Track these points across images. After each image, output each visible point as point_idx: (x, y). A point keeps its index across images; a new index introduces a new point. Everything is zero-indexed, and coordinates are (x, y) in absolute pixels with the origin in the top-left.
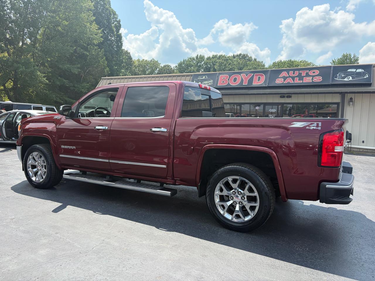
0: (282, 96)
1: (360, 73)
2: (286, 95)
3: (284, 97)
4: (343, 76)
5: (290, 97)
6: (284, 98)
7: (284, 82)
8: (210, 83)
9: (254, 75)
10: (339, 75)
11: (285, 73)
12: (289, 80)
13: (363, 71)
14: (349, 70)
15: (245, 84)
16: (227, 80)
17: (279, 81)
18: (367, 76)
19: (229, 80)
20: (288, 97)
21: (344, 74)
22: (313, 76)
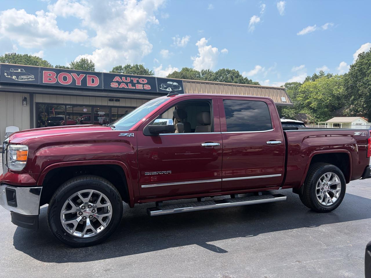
0: (111, 99)
1: (175, 86)
2: (114, 99)
3: (113, 100)
4: (165, 86)
5: (119, 101)
6: (113, 102)
7: (119, 86)
8: (31, 78)
9: (86, 76)
10: (162, 86)
11: (118, 78)
12: (123, 85)
13: (177, 84)
14: (168, 83)
15: (79, 84)
16: (54, 77)
17: (114, 85)
18: (181, 89)
19: (57, 77)
20: (116, 100)
21: (166, 85)
22: (143, 84)
